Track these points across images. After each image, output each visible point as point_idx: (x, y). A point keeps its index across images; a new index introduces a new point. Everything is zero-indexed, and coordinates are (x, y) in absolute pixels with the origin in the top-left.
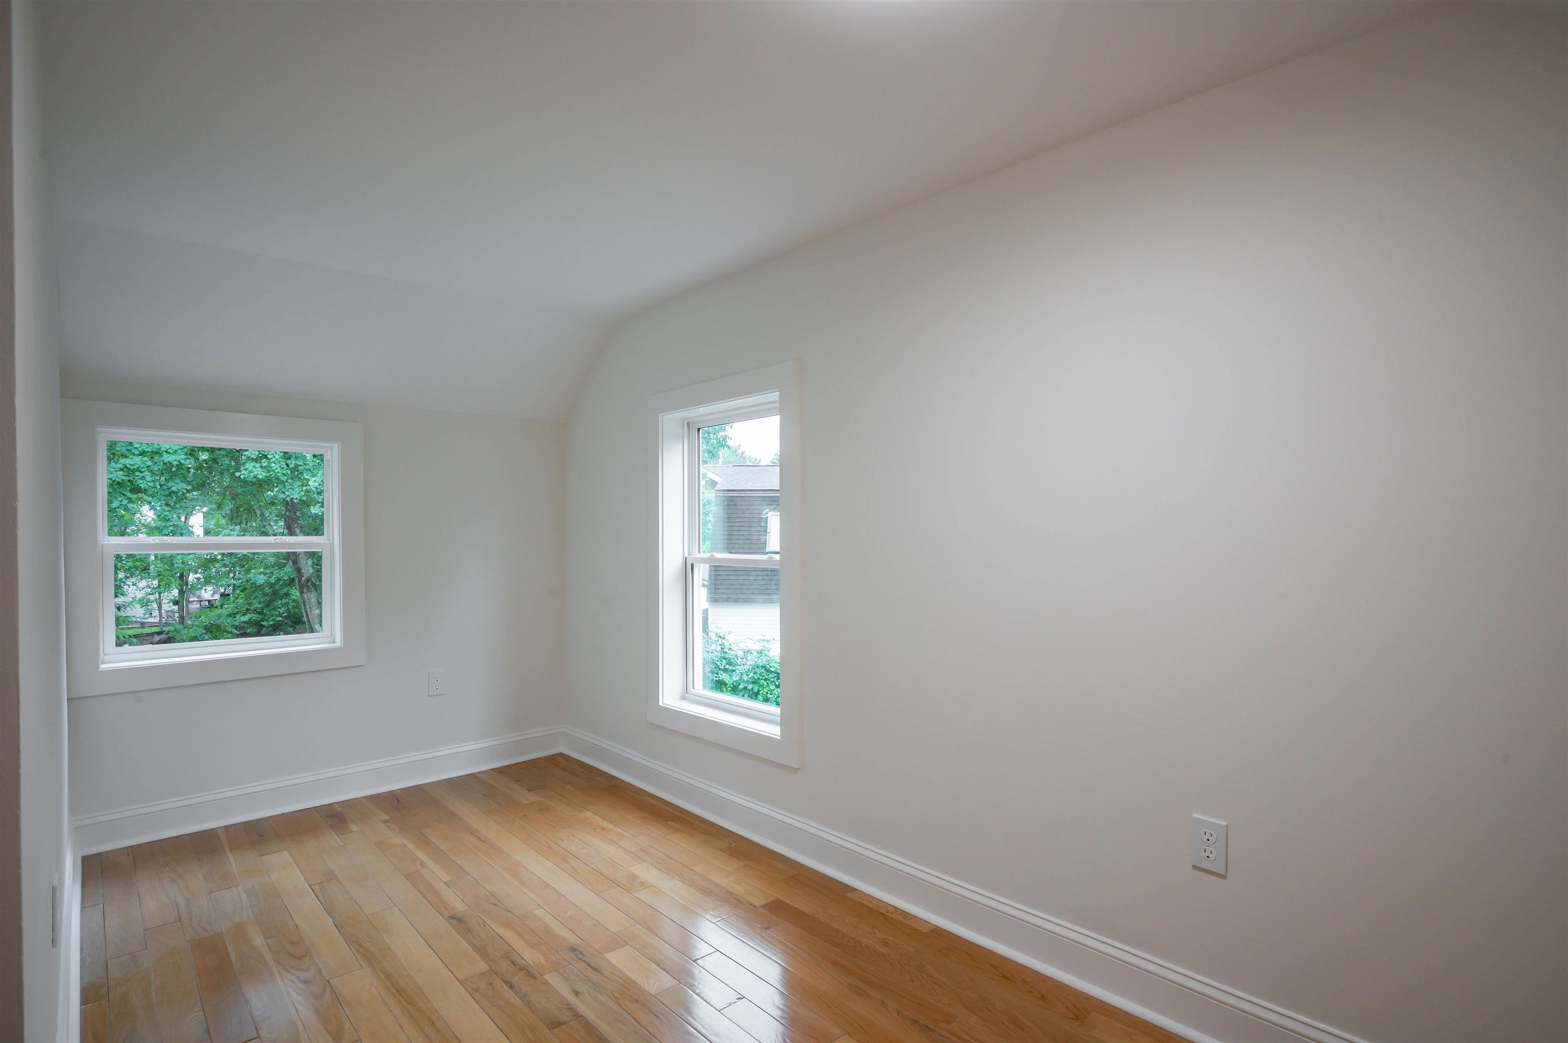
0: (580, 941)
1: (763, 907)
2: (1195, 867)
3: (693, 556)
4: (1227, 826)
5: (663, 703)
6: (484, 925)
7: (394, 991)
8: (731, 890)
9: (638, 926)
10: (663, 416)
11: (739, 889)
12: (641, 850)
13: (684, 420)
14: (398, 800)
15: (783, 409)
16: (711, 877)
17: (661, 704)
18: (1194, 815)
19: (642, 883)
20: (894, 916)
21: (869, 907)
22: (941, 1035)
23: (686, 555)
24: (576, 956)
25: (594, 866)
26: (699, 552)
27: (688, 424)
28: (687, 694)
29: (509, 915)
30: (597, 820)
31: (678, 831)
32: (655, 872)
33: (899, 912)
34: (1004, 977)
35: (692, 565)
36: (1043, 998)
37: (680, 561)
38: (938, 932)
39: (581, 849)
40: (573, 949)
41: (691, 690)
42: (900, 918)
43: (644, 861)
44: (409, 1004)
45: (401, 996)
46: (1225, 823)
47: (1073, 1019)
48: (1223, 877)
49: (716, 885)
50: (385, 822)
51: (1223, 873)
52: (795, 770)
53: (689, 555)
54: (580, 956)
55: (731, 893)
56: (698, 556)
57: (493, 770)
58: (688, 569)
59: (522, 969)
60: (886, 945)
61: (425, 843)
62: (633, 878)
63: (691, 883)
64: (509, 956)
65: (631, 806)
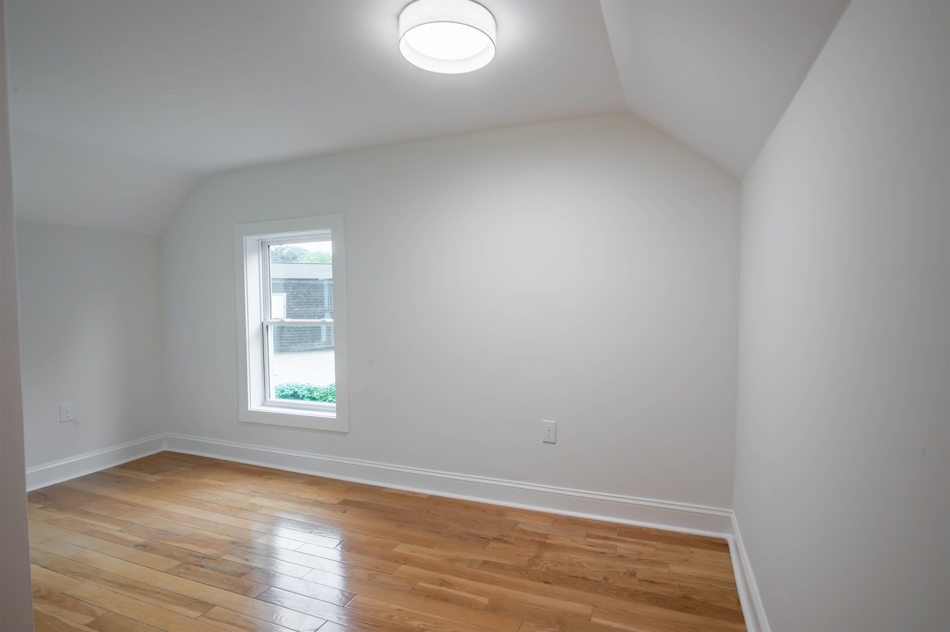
0: (235, 539)
1: (339, 504)
2: (544, 442)
3: (268, 321)
4: (556, 423)
5: (251, 409)
6: (164, 545)
7: (119, 586)
8: (317, 500)
9: (268, 525)
10: (246, 237)
11: (322, 499)
12: (252, 491)
13: (259, 240)
14: (43, 495)
15: (334, 238)
16: (302, 496)
17: (249, 409)
18: (544, 421)
19: (261, 507)
20: (409, 495)
21: (395, 493)
22: (445, 533)
23: (263, 320)
24: (236, 545)
25: (224, 504)
26: (271, 318)
27: (262, 242)
28: (265, 403)
29: (179, 537)
30: (213, 482)
31: (272, 479)
32: (267, 500)
33: (411, 493)
34: (466, 507)
35: (267, 326)
36: (484, 511)
37: (258, 324)
38: (431, 497)
39: (210, 498)
40: (233, 543)
41: (268, 399)
42: (412, 495)
43: (257, 496)
44: (134, 589)
45: (127, 587)
46: (555, 422)
47: (498, 515)
48: (554, 443)
49: (307, 499)
50: (41, 509)
51: (554, 442)
52: (345, 434)
53: (264, 320)
54: (239, 545)
55: (317, 501)
56: (271, 321)
57: (115, 467)
58: (264, 329)
59: (204, 558)
60: (409, 506)
61: (87, 514)
62: (253, 505)
63: (291, 501)
64: (191, 554)
65: (233, 471)
